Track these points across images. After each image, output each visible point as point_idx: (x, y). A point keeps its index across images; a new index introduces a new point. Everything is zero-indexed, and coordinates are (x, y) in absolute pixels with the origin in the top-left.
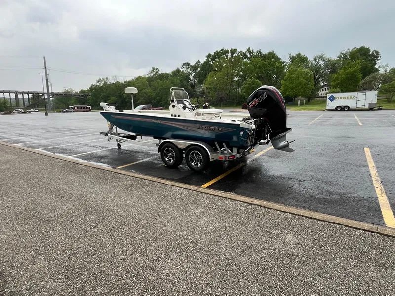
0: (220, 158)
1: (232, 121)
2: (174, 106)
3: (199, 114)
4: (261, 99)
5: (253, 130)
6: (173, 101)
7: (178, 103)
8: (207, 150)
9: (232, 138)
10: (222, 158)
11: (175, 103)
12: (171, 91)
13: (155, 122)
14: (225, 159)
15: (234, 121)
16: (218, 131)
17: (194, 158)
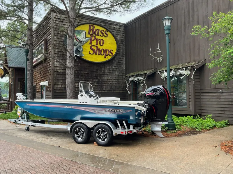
0: (122, 133)
1: (129, 105)
2: (82, 95)
3: (103, 101)
4: (156, 94)
5: (144, 112)
6: (81, 91)
7: (86, 93)
8: (111, 127)
9: (130, 118)
10: (123, 133)
11: (83, 93)
12: (80, 84)
13: (68, 107)
14: (125, 133)
15: (131, 105)
16: (119, 113)
17: (100, 135)
